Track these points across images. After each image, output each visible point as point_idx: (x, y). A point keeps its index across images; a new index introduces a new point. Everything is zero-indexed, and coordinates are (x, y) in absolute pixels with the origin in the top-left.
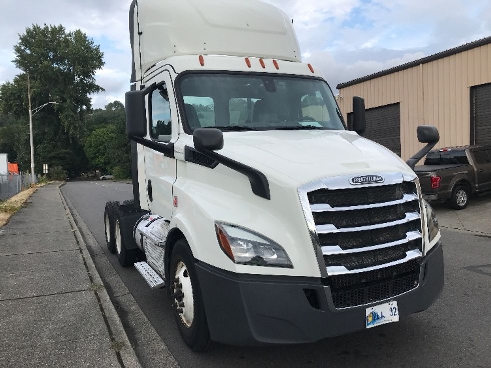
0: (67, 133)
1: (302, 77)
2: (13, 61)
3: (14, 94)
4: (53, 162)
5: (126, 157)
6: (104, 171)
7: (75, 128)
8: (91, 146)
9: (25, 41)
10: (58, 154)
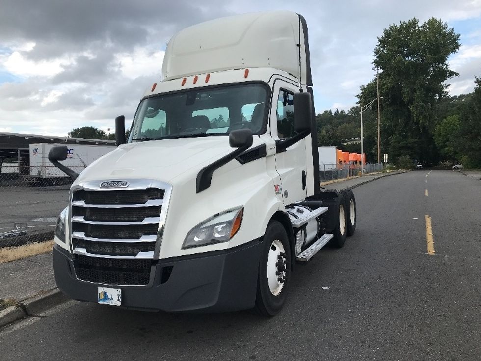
0: (417, 123)
1: (240, 84)
2: (372, 63)
3: (371, 92)
4: (401, 152)
5: (469, 146)
6: (455, 161)
7: (425, 117)
8: (440, 135)
9: (383, 42)
10: (407, 144)
